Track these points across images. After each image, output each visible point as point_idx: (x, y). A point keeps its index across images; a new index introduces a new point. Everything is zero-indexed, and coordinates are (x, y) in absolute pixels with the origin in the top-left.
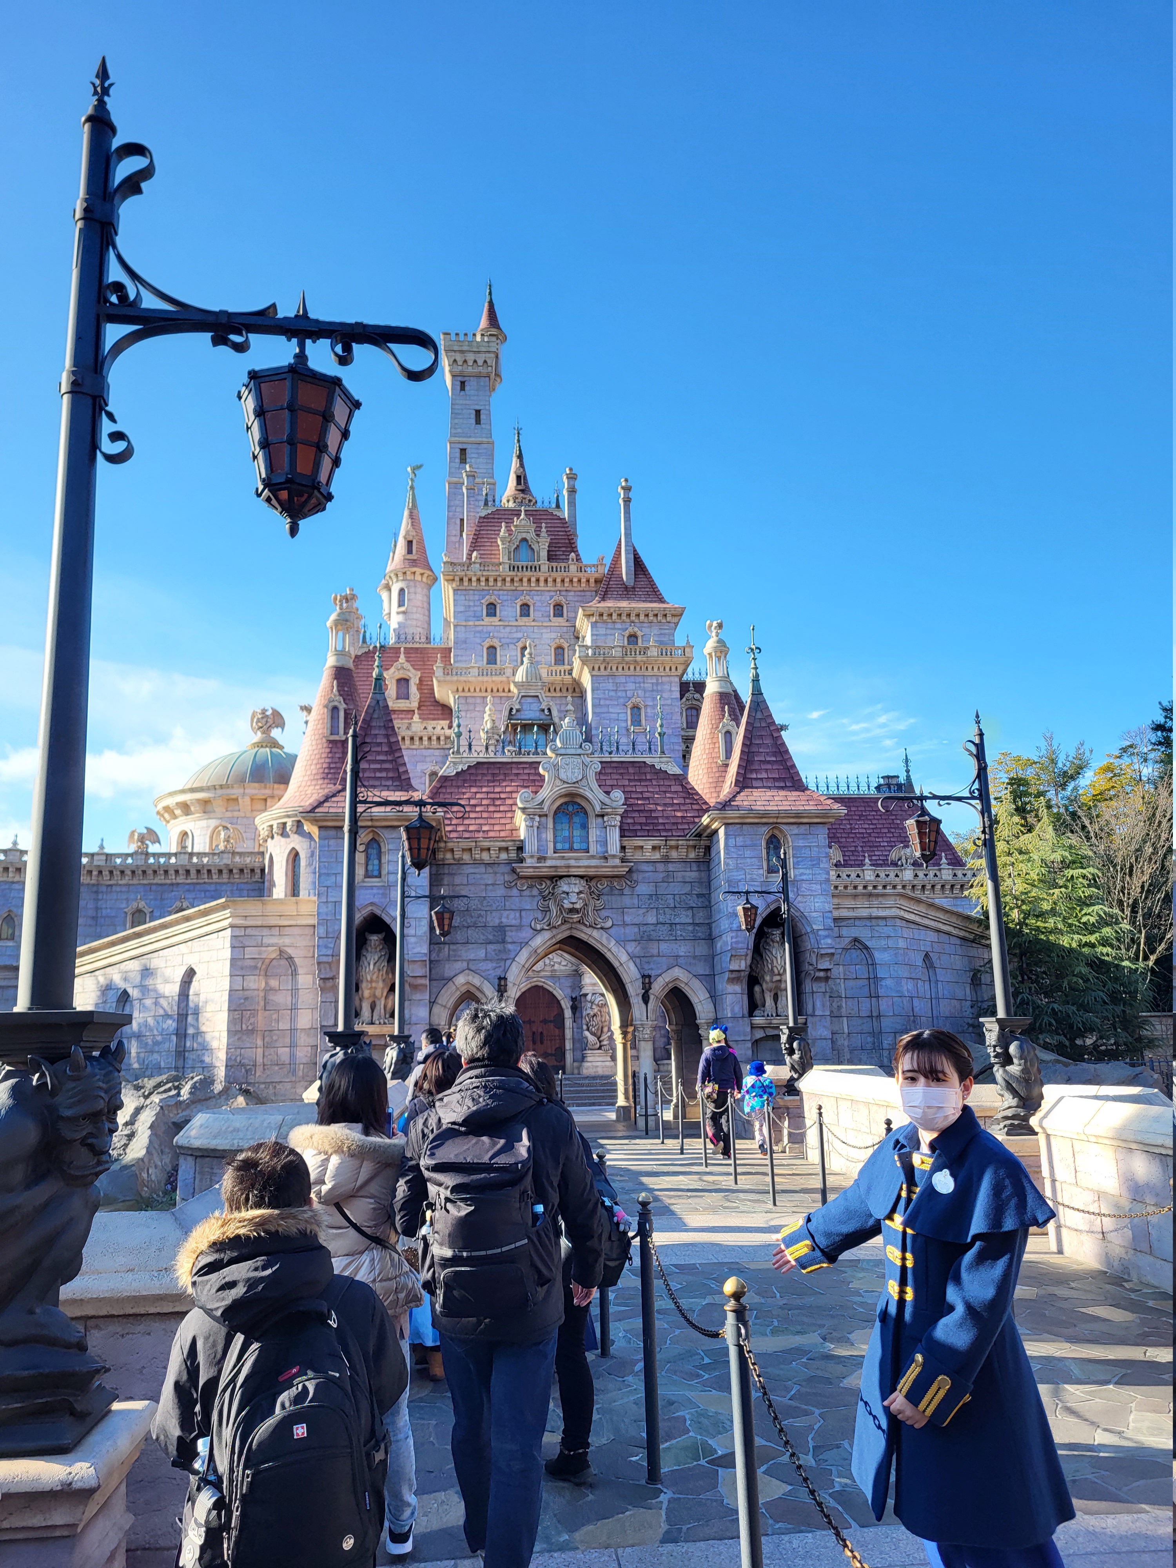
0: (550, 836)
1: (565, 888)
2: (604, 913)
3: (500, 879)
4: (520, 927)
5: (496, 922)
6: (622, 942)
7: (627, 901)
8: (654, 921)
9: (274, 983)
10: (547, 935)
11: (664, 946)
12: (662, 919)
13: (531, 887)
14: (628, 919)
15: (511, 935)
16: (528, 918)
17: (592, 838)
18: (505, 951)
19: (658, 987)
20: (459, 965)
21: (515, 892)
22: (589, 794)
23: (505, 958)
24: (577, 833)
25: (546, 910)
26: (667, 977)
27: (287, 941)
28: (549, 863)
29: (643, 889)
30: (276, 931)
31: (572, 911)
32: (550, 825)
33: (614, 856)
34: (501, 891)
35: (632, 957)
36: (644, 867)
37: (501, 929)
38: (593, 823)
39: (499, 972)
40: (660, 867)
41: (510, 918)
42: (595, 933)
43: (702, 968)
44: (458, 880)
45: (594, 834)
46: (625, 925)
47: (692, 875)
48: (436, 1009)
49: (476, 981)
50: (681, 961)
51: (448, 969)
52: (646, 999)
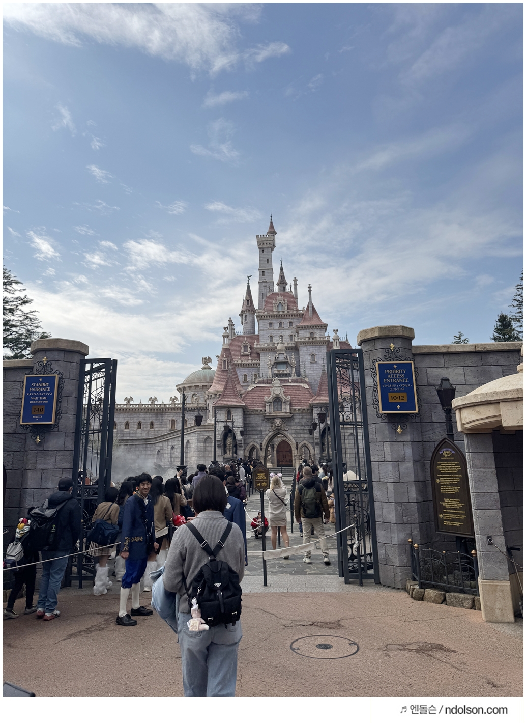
0: (272, 408)
1: (276, 421)
2: (287, 427)
3: (261, 418)
4: (265, 431)
5: (260, 429)
6: (291, 434)
7: (292, 424)
8: (299, 428)
9: (207, 445)
10: (272, 433)
11: (302, 435)
12: (301, 428)
13: (268, 420)
14: (292, 428)
15: (263, 433)
16: (268, 428)
17: (283, 408)
18: (262, 436)
19: (300, 446)
20: (252, 440)
21: (264, 422)
22: (282, 397)
23: (262, 438)
24: (279, 407)
25: (272, 426)
26: (302, 443)
27: (210, 434)
28: (272, 414)
29: (296, 420)
30: (207, 432)
31: (279, 426)
32: (272, 405)
33: (288, 413)
34: (261, 421)
35: (293, 438)
36: (297, 415)
37: (261, 431)
38: (283, 404)
39: (260, 442)
40: (301, 415)
41: (263, 428)
42: (284, 432)
43: (311, 441)
44: (250, 419)
45: (283, 407)
46: (292, 429)
47: (309, 417)
48: (246, 451)
49: (255, 444)
50: (306, 439)
51: (248, 441)
52: (297, 449)
